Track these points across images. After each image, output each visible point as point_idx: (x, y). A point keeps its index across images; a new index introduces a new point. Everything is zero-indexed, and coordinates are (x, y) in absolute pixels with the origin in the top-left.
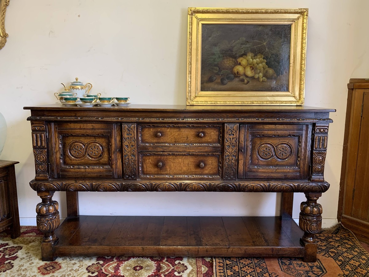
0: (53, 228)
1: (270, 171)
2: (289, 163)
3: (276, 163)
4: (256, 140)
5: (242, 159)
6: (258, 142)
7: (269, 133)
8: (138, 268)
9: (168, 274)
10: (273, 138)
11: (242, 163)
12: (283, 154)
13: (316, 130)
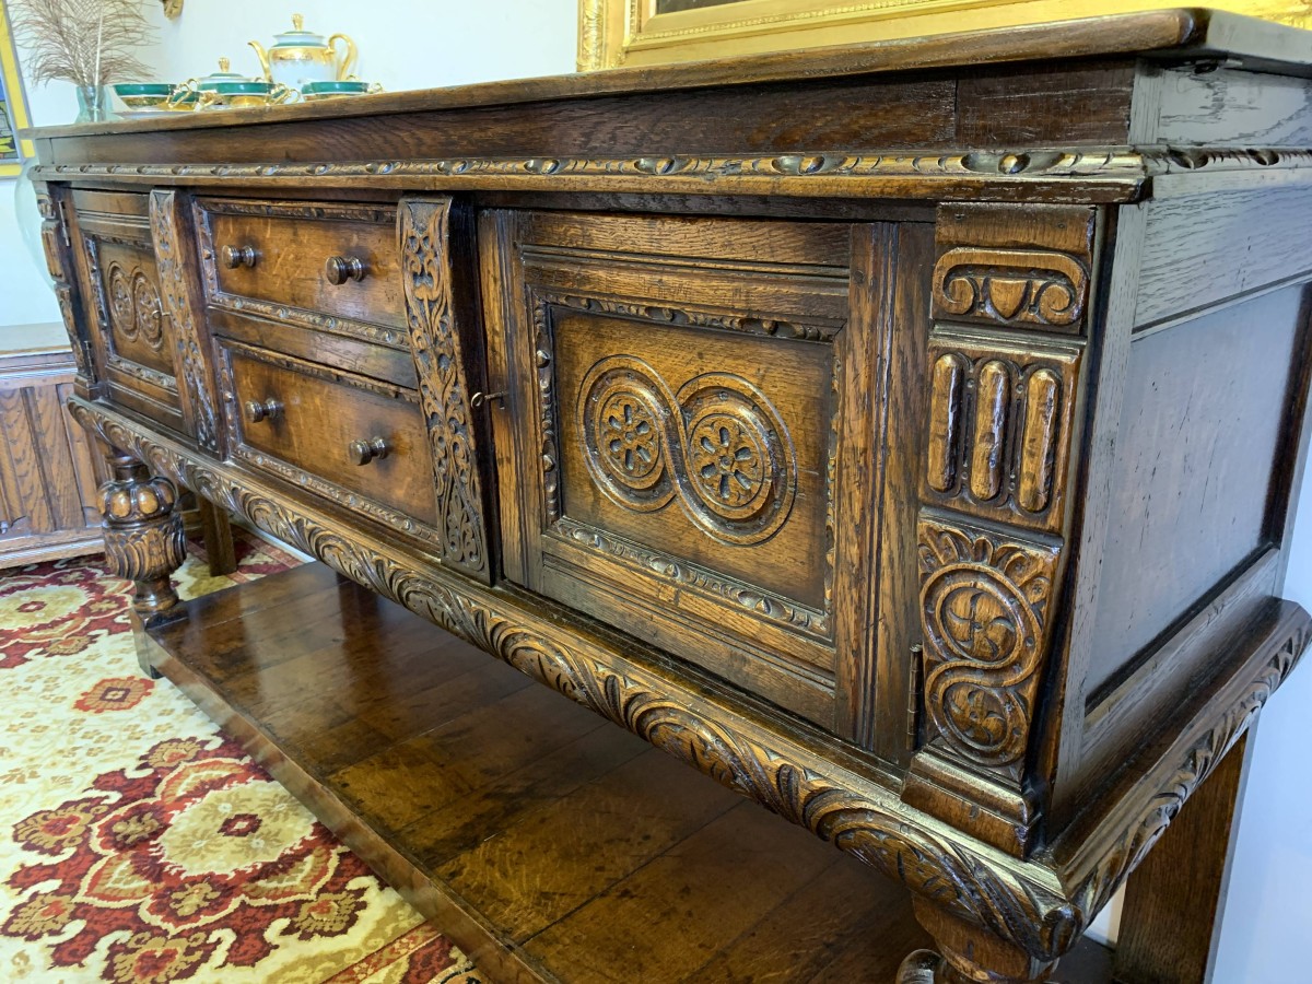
0: (142, 567)
1: (645, 585)
2: (772, 567)
3: (688, 541)
4: (576, 339)
5: (509, 460)
6: (586, 358)
7: (623, 291)
8: (241, 825)
9: (258, 908)
10: (659, 336)
11: (513, 487)
12: (724, 478)
13: (938, 278)
